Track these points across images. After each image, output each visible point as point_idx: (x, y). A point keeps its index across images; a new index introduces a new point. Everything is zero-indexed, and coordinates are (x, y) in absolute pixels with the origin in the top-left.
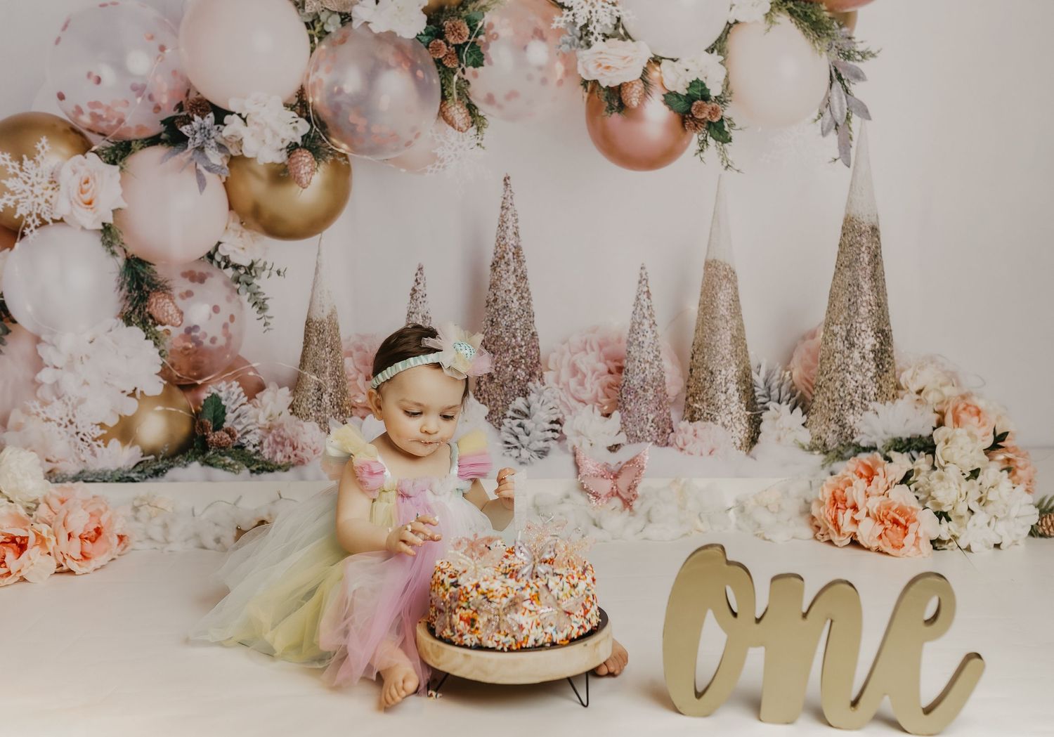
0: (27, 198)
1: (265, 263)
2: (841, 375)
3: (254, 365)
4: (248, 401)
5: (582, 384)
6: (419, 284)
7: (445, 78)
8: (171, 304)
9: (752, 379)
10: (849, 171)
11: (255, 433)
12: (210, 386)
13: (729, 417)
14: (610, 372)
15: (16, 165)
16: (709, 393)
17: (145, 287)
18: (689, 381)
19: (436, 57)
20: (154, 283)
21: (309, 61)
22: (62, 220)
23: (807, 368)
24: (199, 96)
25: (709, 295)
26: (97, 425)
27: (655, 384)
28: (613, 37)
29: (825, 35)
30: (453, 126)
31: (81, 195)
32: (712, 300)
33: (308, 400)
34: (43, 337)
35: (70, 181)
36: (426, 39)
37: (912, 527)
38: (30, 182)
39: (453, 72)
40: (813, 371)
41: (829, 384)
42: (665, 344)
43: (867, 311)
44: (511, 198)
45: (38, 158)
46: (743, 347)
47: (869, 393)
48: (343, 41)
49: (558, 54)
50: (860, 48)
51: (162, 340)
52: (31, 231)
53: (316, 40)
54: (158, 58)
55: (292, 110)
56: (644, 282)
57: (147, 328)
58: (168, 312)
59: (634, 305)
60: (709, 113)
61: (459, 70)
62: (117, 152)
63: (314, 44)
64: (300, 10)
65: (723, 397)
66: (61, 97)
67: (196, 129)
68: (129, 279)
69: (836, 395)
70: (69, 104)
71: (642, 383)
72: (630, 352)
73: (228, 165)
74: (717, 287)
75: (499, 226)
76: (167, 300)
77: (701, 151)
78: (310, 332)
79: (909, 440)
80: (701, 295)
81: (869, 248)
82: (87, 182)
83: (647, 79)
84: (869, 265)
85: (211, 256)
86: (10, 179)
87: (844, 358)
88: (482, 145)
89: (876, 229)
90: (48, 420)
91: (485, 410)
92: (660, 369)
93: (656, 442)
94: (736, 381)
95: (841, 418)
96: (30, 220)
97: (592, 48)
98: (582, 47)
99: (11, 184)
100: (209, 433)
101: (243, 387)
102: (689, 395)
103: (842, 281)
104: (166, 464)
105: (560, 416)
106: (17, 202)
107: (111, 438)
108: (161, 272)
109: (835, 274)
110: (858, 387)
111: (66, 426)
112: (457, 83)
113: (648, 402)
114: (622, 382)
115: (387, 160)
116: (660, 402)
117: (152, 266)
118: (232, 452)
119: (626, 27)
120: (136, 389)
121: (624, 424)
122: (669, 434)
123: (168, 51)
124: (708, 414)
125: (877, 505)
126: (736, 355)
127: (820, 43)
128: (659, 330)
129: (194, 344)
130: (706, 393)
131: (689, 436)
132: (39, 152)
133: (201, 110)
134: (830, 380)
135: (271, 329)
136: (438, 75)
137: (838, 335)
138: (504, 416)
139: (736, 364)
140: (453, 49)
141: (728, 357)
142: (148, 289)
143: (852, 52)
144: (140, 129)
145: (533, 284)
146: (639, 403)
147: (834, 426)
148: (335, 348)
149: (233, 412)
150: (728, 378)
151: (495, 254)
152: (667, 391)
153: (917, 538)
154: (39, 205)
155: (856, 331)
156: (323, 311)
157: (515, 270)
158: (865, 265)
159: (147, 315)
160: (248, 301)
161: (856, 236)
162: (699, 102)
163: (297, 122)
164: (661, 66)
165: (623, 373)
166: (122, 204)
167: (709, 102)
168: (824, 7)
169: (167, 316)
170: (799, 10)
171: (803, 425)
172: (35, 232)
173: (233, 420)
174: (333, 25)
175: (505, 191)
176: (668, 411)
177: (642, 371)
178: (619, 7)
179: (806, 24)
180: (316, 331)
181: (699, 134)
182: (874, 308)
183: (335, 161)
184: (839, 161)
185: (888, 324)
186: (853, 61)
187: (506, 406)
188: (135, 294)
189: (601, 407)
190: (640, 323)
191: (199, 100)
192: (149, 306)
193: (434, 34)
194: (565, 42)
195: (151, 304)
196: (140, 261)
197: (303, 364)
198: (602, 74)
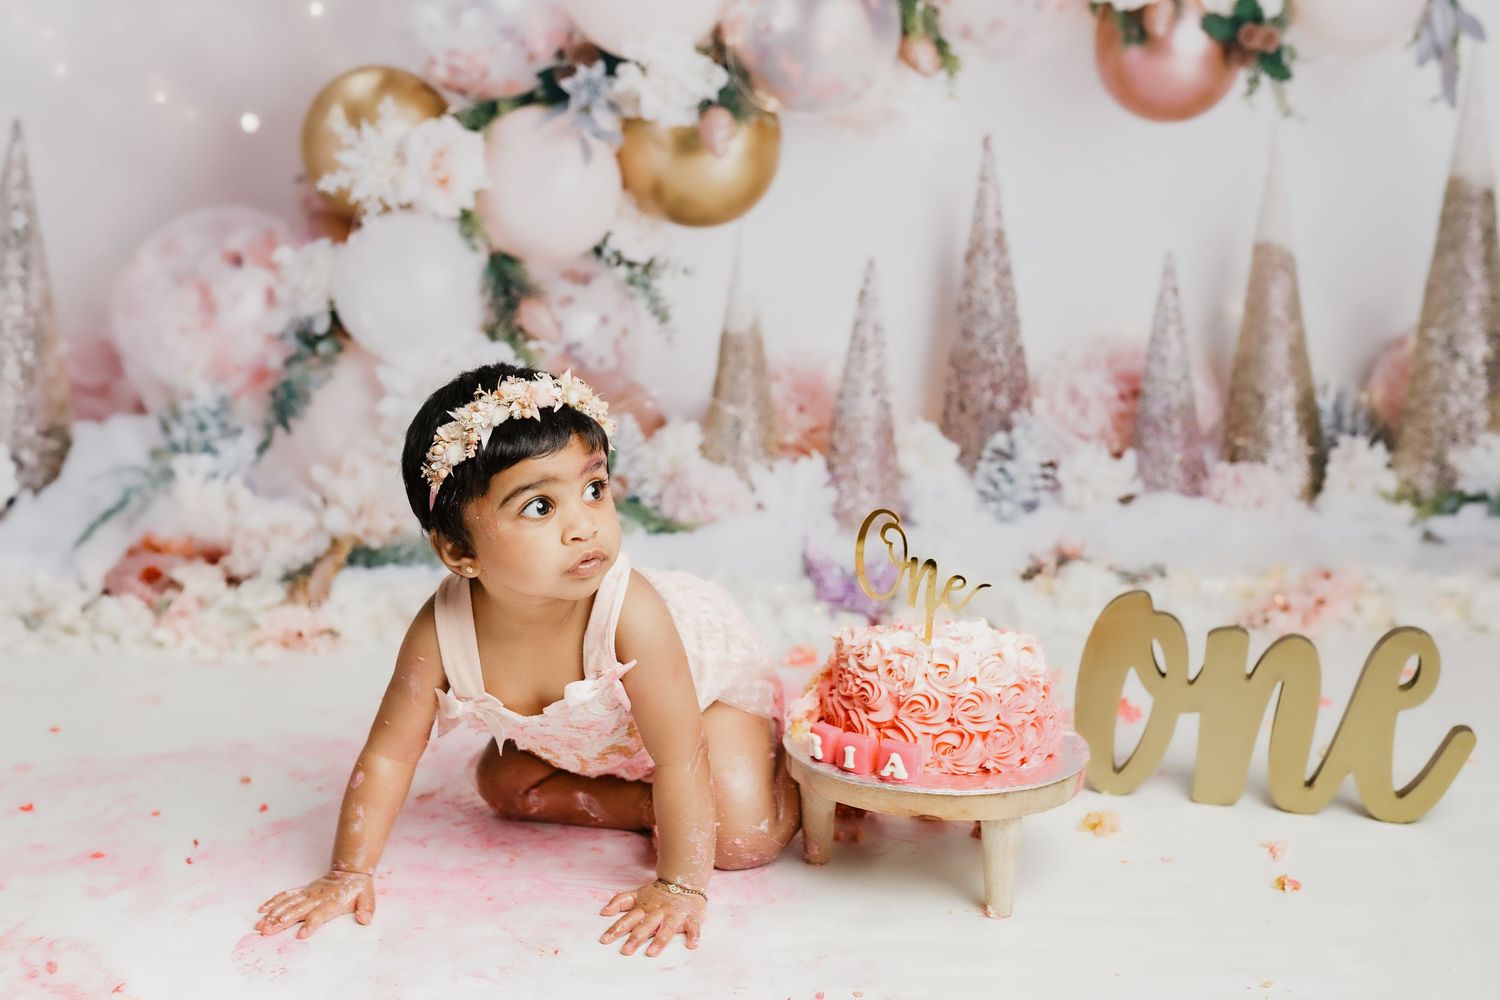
0: (366, 175)
1: (668, 260)
2: (1439, 398)
4: (645, 440)
5: (1084, 413)
6: (868, 283)
8: (547, 314)
9: (1315, 404)
10: (1454, 116)
11: (653, 483)
13: (1284, 456)
14: (1122, 397)
15: (352, 132)
16: (1257, 424)
17: (514, 292)
18: (1229, 407)
20: (525, 285)
22: (409, 206)
23: (1394, 387)
24: (585, 40)
25: (1257, 290)
27: (1183, 413)
30: (916, 69)
31: (436, 173)
32: (1262, 298)
33: (722, 438)
34: (385, 357)
35: (420, 152)
38: (369, 156)
40: (1400, 392)
41: (1423, 411)
42: (1197, 359)
43: (1476, 310)
44: (993, 165)
45: (383, 124)
46: (1304, 362)
47: (1478, 422)
52: (370, 220)
55: (705, 55)
56: (1170, 275)
57: (518, 345)
58: (542, 323)
59: (1156, 306)
60: (1263, 41)
62: (479, 114)
65: (1275, 429)
67: (580, 83)
68: (493, 281)
69: (1433, 425)
70: (421, 52)
71: (1165, 411)
72: (1149, 370)
73: (622, 131)
74: (1270, 281)
75: (976, 204)
76: (543, 308)
77: (1251, 92)
78: (726, 350)
80: (1248, 290)
81: (1482, 221)
82: (441, 154)
84: (1481, 246)
85: (598, 251)
86: (345, 151)
87: (1445, 373)
88: (957, 96)
89: (1491, 196)
91: (955, 449)
92: (1190, 393)
93: (1183, 490)
94: (1294, 407)
95: (1440, 456)
96: (369, 205)
99: (345, 157)
101: (639, 422)
102: (1229, 426)
103: (1442, 269)
105: (1054, 457)
106: (352, 182)
108: (536, 271)
109: (1434, 257)
110: (1462, 416)
112: (922, 13)
113: (1173, 438)
114: (1138, 411)
115: (828, 118)
116: (1190, 437)
117: (522, 265)
118: (625, 508)
121: (1140, 467)
122: (1201, 481)
124: (1256, 453)
126: (1294, 372)
128: (1191, 338)
129: (576, 367)
130: (1253, 423)
131: (1230, 483)
132: (383, 117)
133: (587, 58)
134: (1424, 406)
135: (676, 346)
136: (897, 3)
137: (1437, 343)
138: (980, 458)
139: (1294, 385)
141: (1284, 374)
142: (517, 294)
144: (509, 85)
145: (1020, 280)
146: (1161, 439)
147: (1430, 468)
148: (760, 368)
149: (627, 455)
150: (1285, 402)
151: (969, 239)
152: (1200, 422)
154: (381, 185)
155: (1463, 338)
156: (743, 322)
157: (996, 263)
158: (1474, 245)
159: (516, 328)
160: (647, 308)
161: (1461, 208)
162: (1250, 25)
163: (710, 71)
165: (1140, 399)
166: (485, 183)
167: (1263, 25)
169: (542, 329)
172: (375, 221)
173: (625, 465)
175: (985, 157)
176: (1200, 450)
177: (1165, 396)
180: (734, 348)
181: (1247, 70)
182: (1490, 304)
183: (760, 122)
184: (1442, 100)
187: (982, 443)
188: (502, 300)
189: (1110, 444)
190: (1164, 331)
191: (586, 44)
192: (520, 317)
195: (522, 314)
196: (508, 258)
197: (717, 392)
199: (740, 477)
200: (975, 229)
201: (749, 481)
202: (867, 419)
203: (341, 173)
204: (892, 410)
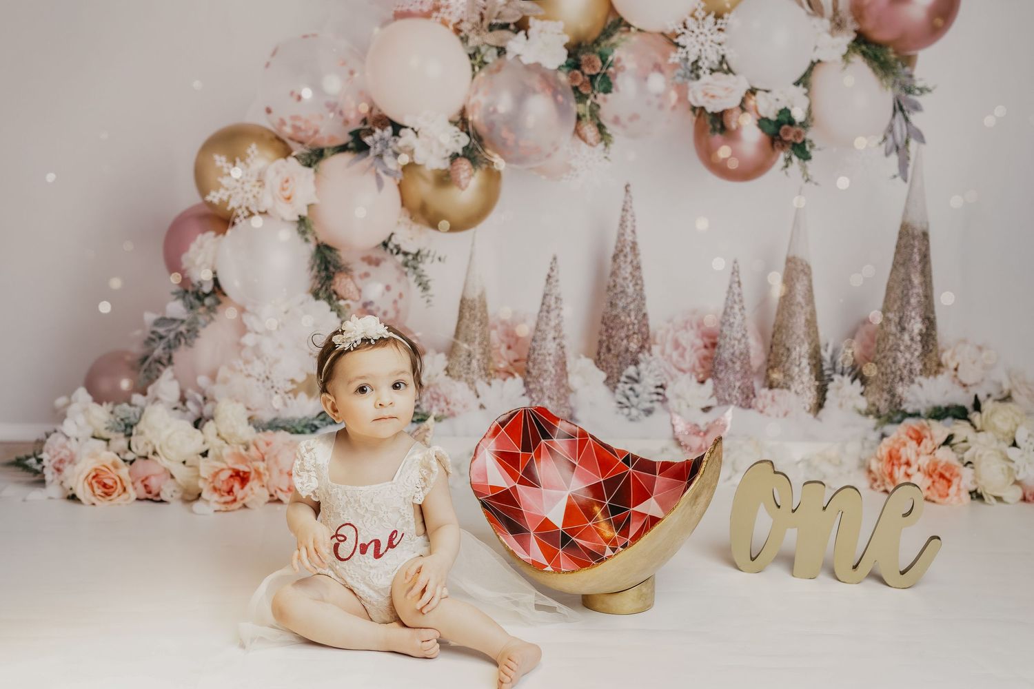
0: (238, 193)
1: (429, 252)
2: (893, 354)
5: (682, 356)
6: (553, 271)
7: (580, 102)
8: (352, 284)
9: (820, 355)
10: (905, 187)
13: (801, 386)
14: (706, 347)
15: (230, 166)
16: (786, 366)
17: (332, 269)
18: (769, 355)
19: (574, 85)
20: (338, 265)
21: (471, 87)
22: (266, 213)
23: (866, 347)
24: (380, 113)
25: (788, 285)
26: (289, 381)
27: (742, 357)
28: (718, 71)
29: (891, 73)
30: (586, 142)
31: (282, 192)
32: (791, 290)
33: (459, 364)
34: (248, 308)
35: (273, 179)
36: (566, 69)
37: (955, 481)
38: (242, 180)
39: (587, 97)
40: (871, 350)
42: (751, 325)
43: (917, 301)
44: (631, 202)
45: (248, 161)
46: (815, 329)
47: (915, 369)
48: (498, 70)
49: (672, 84)
50: (919, 84)
51: (344, 312)
52: (241, 221)
53: (477, 69)
54: (348, 80)
55: (455, 125)
56: (736, 274)
57: (332, 302)
58: (349, 289)
59: (727, 292)
60: (794, 136)
62: (312, 157)
63: (475, 72)
64: (465, 44)
65: (797, 370)
66: (269, 111)
67: (377, 140)
68: (318, 262)
69: (889, 370)
70: (275, 117)
71: (731, 357)
72: (722, 331)
73: (402, 171)
74: (796, 279)
75: (620, 225)
76: (349, 280)
77: (787, 166)
78: (464, 309)
79: (947, 409)
81: (921, 250)
82: (287, 181)
83: (744, 106)
85: (385, 245)
86: (224, 177)
87: (897, 340)
88: (609, 158)
89: (926, 234)
90: (249, 376)
91: (603, 375)
92: (746, 346)
93: (741, 405)
94: (808, 357)
95: (892, 389)
96: (240, 212)
97: (701, 81)
98: (692, 79)
99: (224, 181)
102: (768, 367)
103: (897, 276)
105: (664, 382)
106: (230, 196)
107: (299, 392)
108: (345, 256)
109: (892, 270)
110: (906, 364)
111: (263, 382)
112: (590, 106)
113: (736, 372)
114: (715, 356)
115: (531, 168)
116: (746, 372)
117: (337, 252)
119: (728, 62)
121: (715, 390)
122: (751, 399)
123: (356, 75)
124: (784, 383)
125: (927, 462)
126: (809, 336)
127: (886, 79)
128: (748, 313)
130: (783, 365)
131: (768, 401)
132: (249, 156)
133: (382, 125)
135: (433, 306)
136: (574, 99)
137: (893, 321)
138: (619, 381)
139: (808, 342)
140: (587, 79)
141: (802, 336)
142: (334, 270)
143: (912, 88)
144: (332, 138)
145: (646, 273)
146: (728, 373)
147: (886, 396)
148: (484, 322)
150: (802, 353)
151: (616, 248)
152: (752, 363)
153: (959, 489)
154: (248, 199)
155: (907, 318)
156: (475, 292)
157: (632, 262)
158: (916, 264)
159: (332, 292)
160: (415, 281)
161: (910, 240)
162: (786, 126)
163: (458, 136)
164: (756, 96)
165: (716, 349)
166: (314, 200)
167: (794, 127)
168: (891, 50)
169: (349, 293)
170: (870, 52)
171: (862, 394)
172: (244, 221)
174: (490, 56)
175: (626, 196)
176: (751, 380)
177: (731, 347)
178: (724, 47)
179: (875, 63)
180: (469, 308)
181: (785, 153)
182: (922, 299)
183: (488, 169)
185: (933, 312)
186: (912, 95)
187: (620, 373)
188: (323, 274)
189: (697, 375)
190: (732, 308)
191: (381, 116)
192: (334, 285)
193: (573, 65)
194: (679, 75)
195: (335, 282)
196: (328, 247)
197: (457, 335)
198: (708, 102)
199: (471, 389)
200: (619, 241)
201: (476, 391)
202: (550, 355)
203: (222, 191)
204: (566, 350)
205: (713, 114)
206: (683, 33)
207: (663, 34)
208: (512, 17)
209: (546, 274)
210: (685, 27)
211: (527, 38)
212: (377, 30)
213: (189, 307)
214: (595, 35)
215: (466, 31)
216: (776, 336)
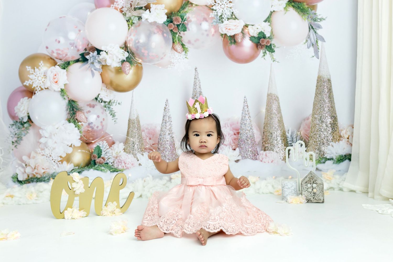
0: (36, 81)
1: (115, 101)
2: (319, 133)
3: (111, 135)
4: (109, 148)
6: (167, 106)
7: (174, 36)
8: (83, 115)
9: (286, 135)
10: (318, 61)
11: (112, 159)
12: (97, 143)
13: (278, 149)
14: (235, 134)
15: (33, 70)
16: (271, 141)
17: (75, 110)
18: (263, 136)
19: (170, 29)
20: (78, 108)
21: (128, 33)
22: (48, 88)
23: (306, 130)
24: (92, 46)
25: (269, 106)
26: (59, 156)
27: (251, 138)
28: (231, 19)
29: (306, 13)
30: (177, 52)
31: (54, 80)
32: (270, 108)
33: (129, 147)
34: (42, 127)
35: (50, 75)
36: (167, 23)
38: (37, 76)
39: (176, 34)
40: (308, 132)
41: (315, 136)
42: (254, 124)
43: (328, 109)
44: (198, 75)
45: (40, 68)
46: (282, 124)
47: (329, 139)
48: (139, 26)
49: (212, 26)
50: (319, 17)
51: (81, 128)
53: (130, 26)
54: (78, 34)
55: (122, 49)
56: (246, 102)
57: (75, 123)
58: (82, 118)
59: (242, 110)
60: (266, 43)
61: (178, 33)
62: (65, 65)
63: (130, 27)
64: (125, 16)
65: (276, 142)
66: (47, 48)
67: (91, 57)
68: (69, 107)
69: (317, 140)
70: (50, 50)
71: (246, 138)
72: (241, 127)
73: (102, 68)
74: (272, 103)
75: (194, 85)
76: (82, 114)
77: (264, 56)
78: (130, 123)
79: (345, 156)
80: (266, 106)
81: (328, 87)
82: (55, 75)
83: (243, 32)
84: (328, 93)
85: (96, 99)
86: (31, 75)
87: (320, 127)
88: (187, 58)
89: (330, 80)
92: (253, 133)
93: (252, 158)
94: (280, 136)
95: (320, 148)
96: (37, 88)
97: (224, 23)
98: (220, 23)
99: (31, 76)
100: (97, 159)
101: (108, 143)
102: (263, 141)
103: (318, 99)
104: (82, 170)
106: (33, 83)
107: (64, 161)
108: (80, 104)
109: (315, 96)
110: (325, 137)
111: (49, 157)
112: (178, 37)
113: (249, 145)
114: (239, 138)
115: (155, 64)
116: (253, 144)
117: (77, 103)
118: (104, 165)
119: (235, 15)
120: (72, 144)
121: (240, 152)
122: (257, 156)
123: (82, 31)
124: (270, 148)
126: (280, 127)
127: (304, 16)
128: (252, 119)
129: (91, 129)
130: (270, 140)
131: (264, 156)
132: (40, 66)
133: (93, 50)
134: (315, 135)
135: (117, 123)
136: (171, 35)
137: (317, 118)
139: (280, 130)
140: (176, 26)
141: (277, 127)
142: (76, 110)
143: (316, 19)
144: (73, 57)
146: (245, 145)
147: (317, 151)
148: (139, 128)
149: (104, 151)
150: (277, 135)
151: (193, 94)
152: (256, 140)
154: (40, 83)
155: (324, 117)
156: (134, 116)
158: (326, 93)
159: (75, 119)
160: (109, 113)
161: (322, 83)
162: (262, 39)
163: (124, 53)
164: (248, 27)
165: (239, 135)
166: (67, 82)
167: (266, 39)
168: (305, 4)
169: (82, 119)
170: (296, 5)
171: (306, 151)
172: (39, 92)
173: (104, 154)
174: (135, 20)
175: (196, 73)
176: (256, 147)
177: (246, 134)
178: (232, 9)
179: (299, 10)
180: (132, 123)
181: (263, 50)
182: (330, 108)
183: (137, 65)
184: (315, 57)
185: (336, 114)
186: (317, 22)
188: (72, 112)
189: (232, 147)
190: (245, 117)
191: (92, 47)
192: (76, 116)
193: (169, 21)
194: (214, 22)
195: (77, 115)
196: (73, 101)
197: (128, 135)
198: (228, 32)
199: (135, 157)
200: (194, 91)
201: (137, 158)
202: (167, 141)
203: (30, 80)
204: (174, 139)
205: (230, 36)
206: (215, 5)
207: (206, 6)
208: (143, 4)
209: (164, 107)
210: (215, 2)
211: (150, 12)
212: (89, 13)
213: (18, 128)
214: (178, 9)
215: (125, 11)
216: (265, 128)
